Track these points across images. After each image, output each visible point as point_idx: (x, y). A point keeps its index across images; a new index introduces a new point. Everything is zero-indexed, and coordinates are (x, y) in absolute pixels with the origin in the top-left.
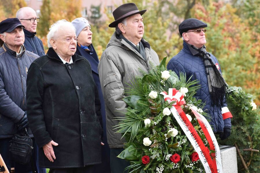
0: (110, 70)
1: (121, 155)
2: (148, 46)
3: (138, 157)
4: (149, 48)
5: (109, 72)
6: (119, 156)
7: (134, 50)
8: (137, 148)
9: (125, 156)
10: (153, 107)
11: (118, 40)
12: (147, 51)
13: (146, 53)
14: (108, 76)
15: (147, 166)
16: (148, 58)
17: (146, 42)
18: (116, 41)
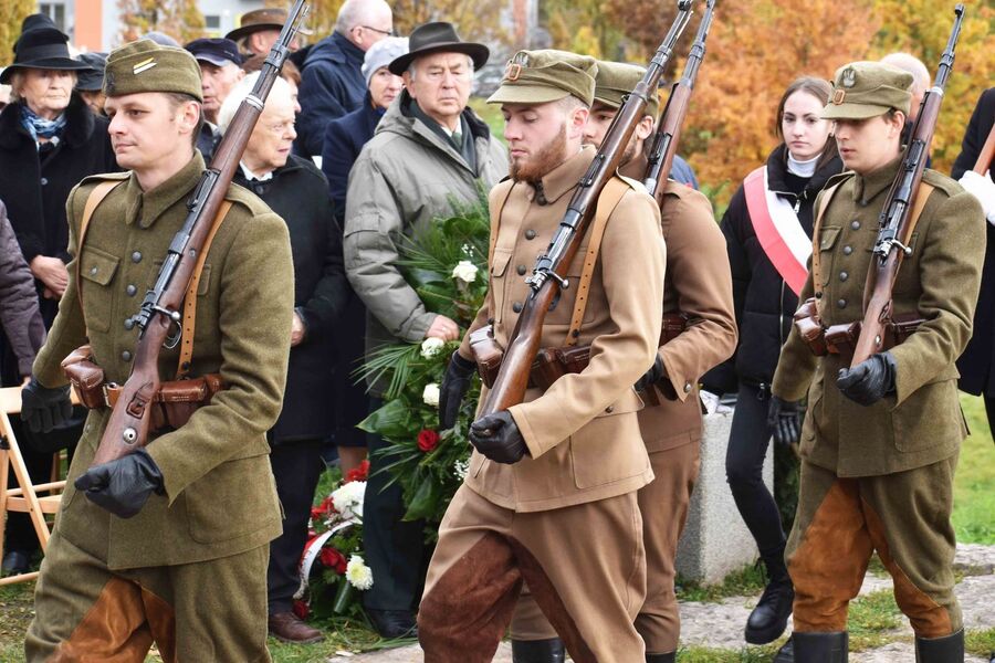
0: (369, 199)
1: (366, 423)
2: (484, 132)
3: (410, 430)
4: (487, 138)
5: (366, 204)
6: (361, 426)
7: (446, 148)
8: (412, 406)
9: (378, 426)
10: (463, 303)
11: (405, 120)
12: (482, 146)
13: (479, 152)
14: (360, 212)
15: (430, 457)
16: (484, 165)
17: (480, 122)
18: (399, 121)
